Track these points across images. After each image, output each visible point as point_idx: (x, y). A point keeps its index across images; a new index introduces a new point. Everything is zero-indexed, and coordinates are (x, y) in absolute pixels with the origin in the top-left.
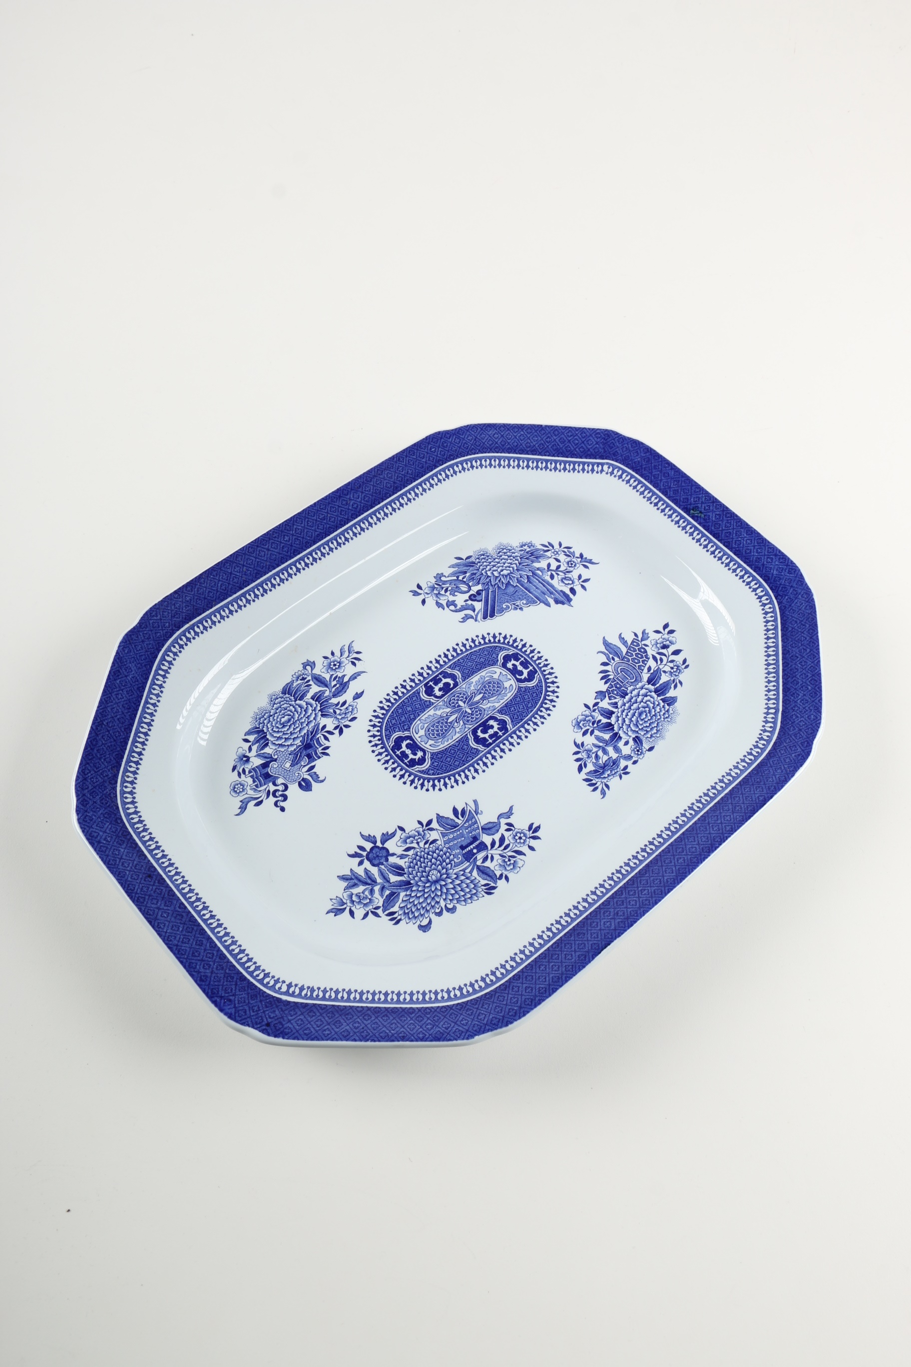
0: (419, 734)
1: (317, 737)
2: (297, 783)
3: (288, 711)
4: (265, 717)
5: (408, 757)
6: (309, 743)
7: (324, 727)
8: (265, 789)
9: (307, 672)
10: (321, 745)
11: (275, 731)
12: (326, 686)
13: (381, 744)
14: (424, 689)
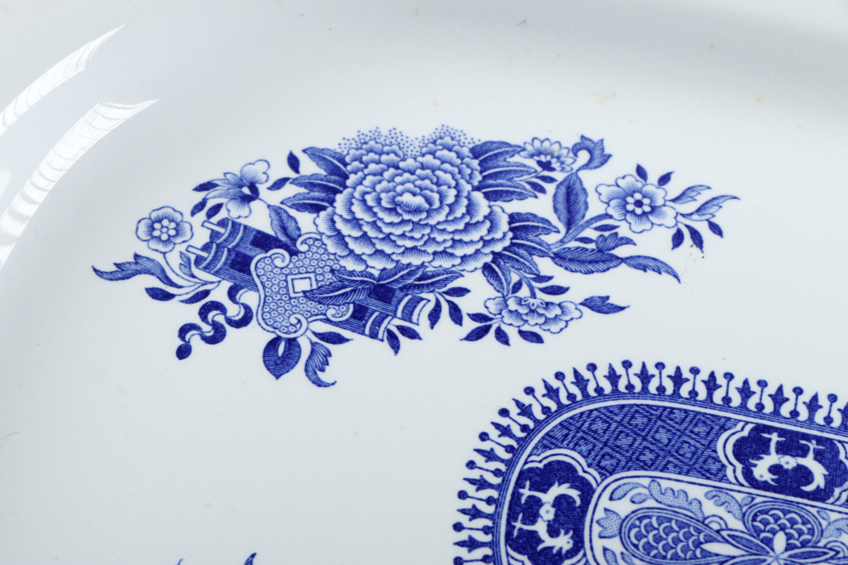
0: (612, 505)
1: (423, 295)
2: (273, 336)
3: (439, 192)
4: (384, 158)
5: (533, 522)
6: (392, 291)
7: (461, 292)
8: (206, 283)
9: (569, 161)
10: (408, 315)
11: (364, 201)
12: (569, 224)
13: (518, 440)
14: (745, 433)
